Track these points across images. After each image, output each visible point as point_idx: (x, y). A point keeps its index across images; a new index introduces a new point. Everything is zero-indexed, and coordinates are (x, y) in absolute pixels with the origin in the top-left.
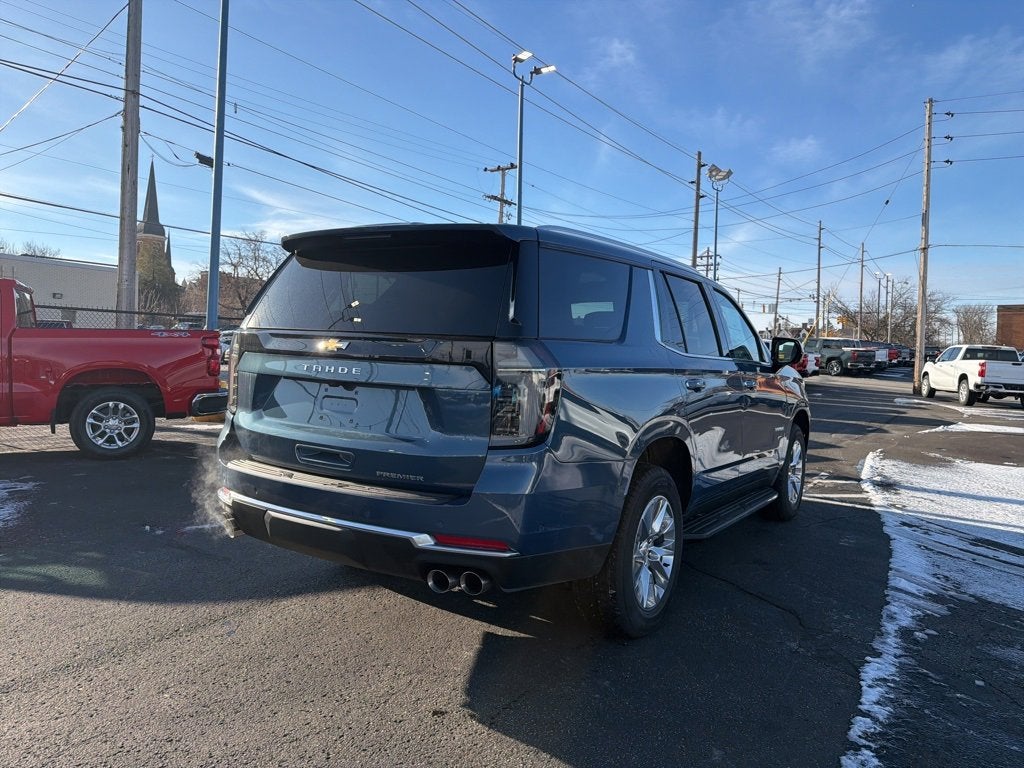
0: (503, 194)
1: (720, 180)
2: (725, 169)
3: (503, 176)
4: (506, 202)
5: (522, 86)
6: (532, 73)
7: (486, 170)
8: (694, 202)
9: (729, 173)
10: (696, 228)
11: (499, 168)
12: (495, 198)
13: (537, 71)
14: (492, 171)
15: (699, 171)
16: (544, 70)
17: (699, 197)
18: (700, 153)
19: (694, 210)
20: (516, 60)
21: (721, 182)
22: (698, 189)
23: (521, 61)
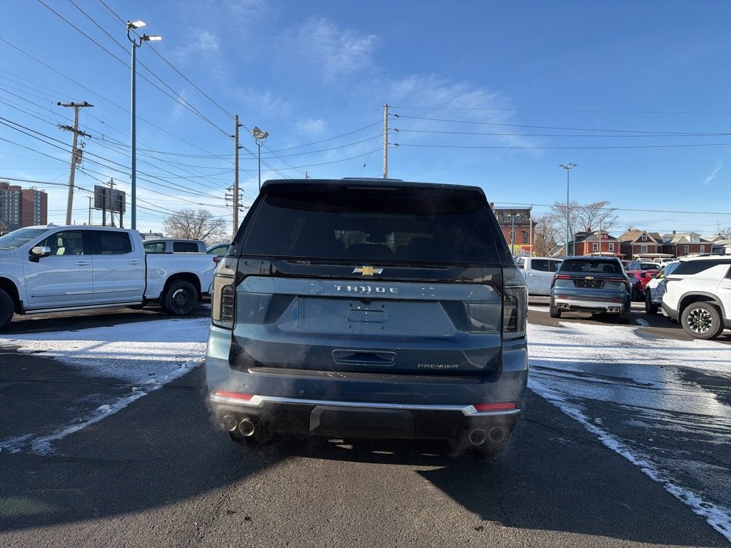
0: (76, 125)
1: (260, 138)
2: (264, 131)
3: (77, 111)
4: (80, 133)
5: (134, 46)
6: (141, 39)
7: (59, 104)
8: (235, 151)
9: (266, 135)
10: (237, 169)
11: (73, 104)
12: (70, 128)
13: (146, 38)
14: (65, 106)
15: (237, 129)
16: (151, 38)
17: (238, 148)
18: (237, 116)
19: (235, 157)
20: (131, 26)
21: (263, 140)
22: (237, 141)
23: (135, 27)
